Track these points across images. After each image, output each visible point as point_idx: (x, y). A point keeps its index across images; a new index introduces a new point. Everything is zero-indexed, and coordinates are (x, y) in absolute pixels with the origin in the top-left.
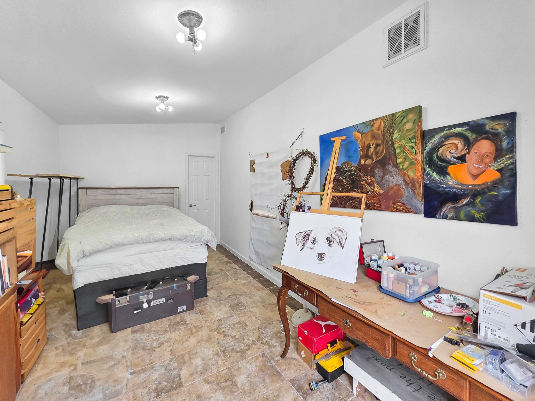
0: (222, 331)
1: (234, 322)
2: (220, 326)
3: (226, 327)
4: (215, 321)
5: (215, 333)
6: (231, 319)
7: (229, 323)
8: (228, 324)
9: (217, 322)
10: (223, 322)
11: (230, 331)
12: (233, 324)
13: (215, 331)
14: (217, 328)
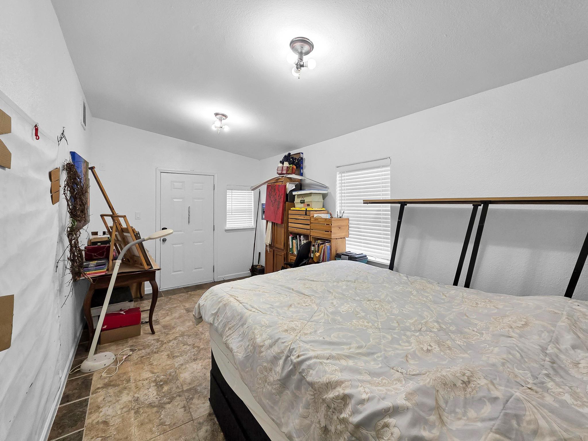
0: (195, 349)
1: (181, 358)
2: (196, 353)
3: (191, 352)
4: (201, 358)
5: (202, 347)
6: (182, 362)
7: (186, 357)
8: (188, 356)
9: (199, 358)
10: (193, 358)
11: (188, 348)
12: (182, 356)
13: (202, 348)
14: (199, 351)
